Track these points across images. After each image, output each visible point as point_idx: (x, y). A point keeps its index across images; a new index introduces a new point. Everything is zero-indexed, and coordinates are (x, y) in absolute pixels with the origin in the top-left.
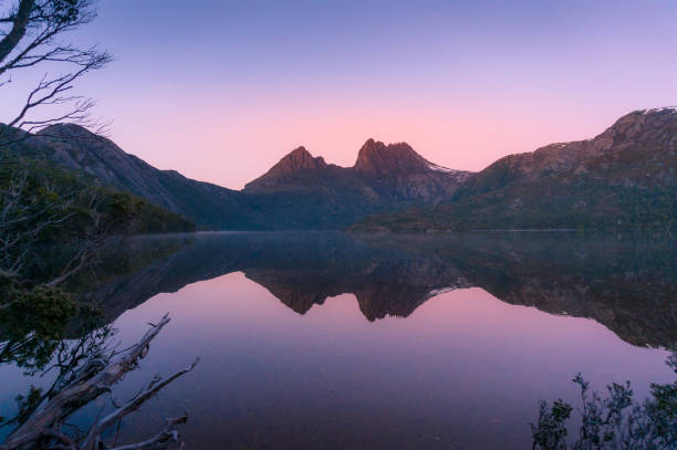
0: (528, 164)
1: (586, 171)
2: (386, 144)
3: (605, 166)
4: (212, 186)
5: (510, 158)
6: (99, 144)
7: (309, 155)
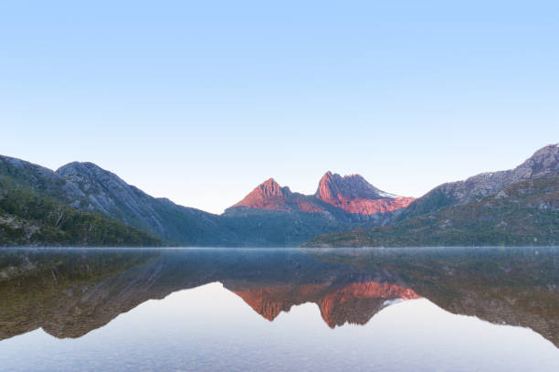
0: (461, 191)
1: (506, 196)
2: (342, 176)
3: (522, 192)
4: (196, 211)
5: (445, 185)
6: (105, 177)
7: (277, 185)
